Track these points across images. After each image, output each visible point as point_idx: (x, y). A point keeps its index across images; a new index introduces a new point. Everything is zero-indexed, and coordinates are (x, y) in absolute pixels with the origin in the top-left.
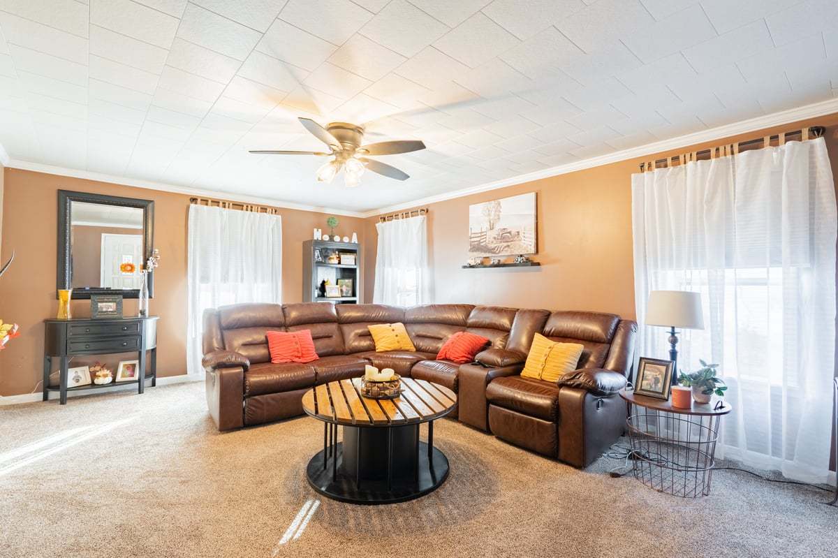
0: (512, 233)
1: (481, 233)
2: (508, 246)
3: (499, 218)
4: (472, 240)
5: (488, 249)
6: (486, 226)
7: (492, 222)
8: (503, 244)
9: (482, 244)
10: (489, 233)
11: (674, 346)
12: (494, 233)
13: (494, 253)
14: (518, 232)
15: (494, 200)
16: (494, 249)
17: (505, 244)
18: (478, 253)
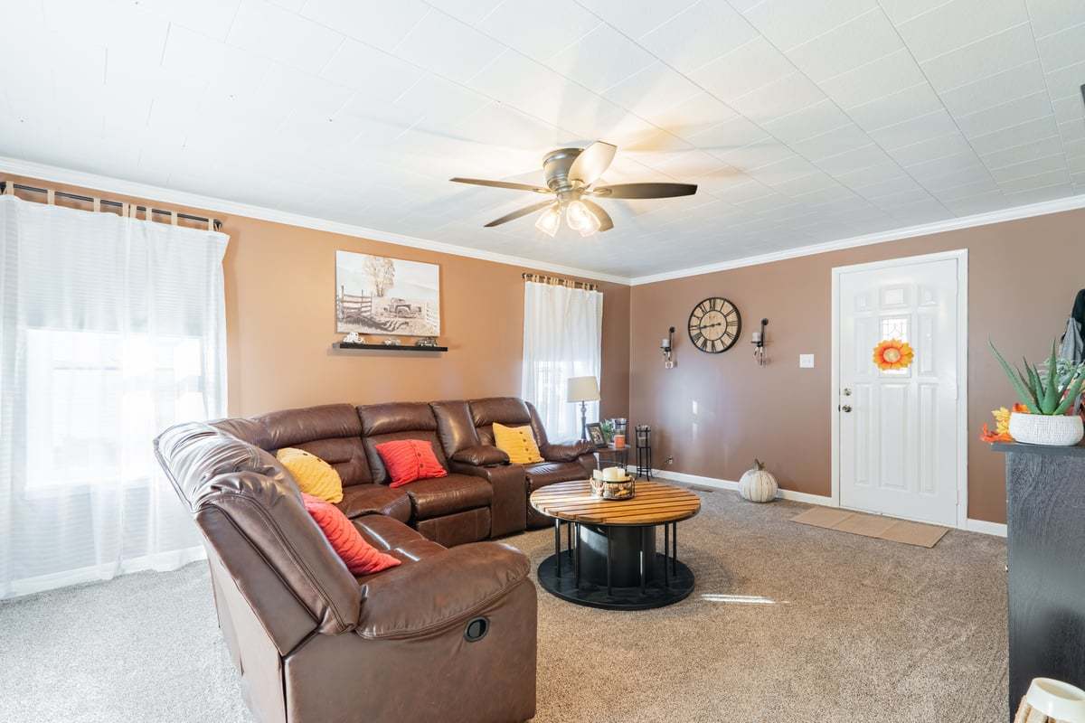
0: (412, 307)
1: (362, 297)
2: (407, 323)
3: (392, 284)
4: (346, 305)
5: (375, 323)
6: (370, 290)
7: (380, 286)
8: (397, 319)
9: (364, 314)
10: (376, 301)
11: (584, 414)
12: (385, 302)
13: (386, 329)
14: (420, 308)
15: (384, 256)
16: (385, 324)
17: (403, 320)
18: (357, 326)
